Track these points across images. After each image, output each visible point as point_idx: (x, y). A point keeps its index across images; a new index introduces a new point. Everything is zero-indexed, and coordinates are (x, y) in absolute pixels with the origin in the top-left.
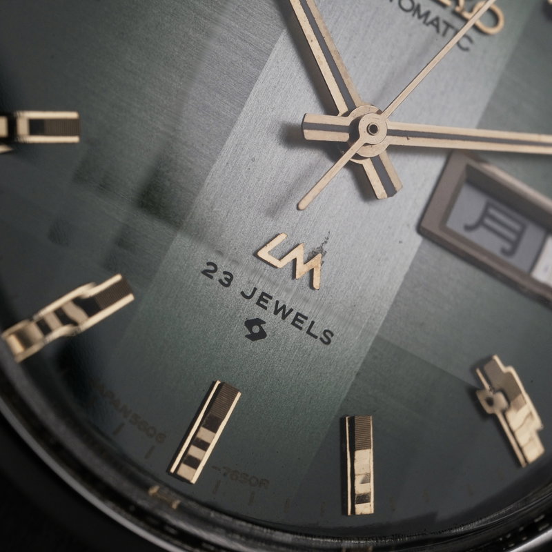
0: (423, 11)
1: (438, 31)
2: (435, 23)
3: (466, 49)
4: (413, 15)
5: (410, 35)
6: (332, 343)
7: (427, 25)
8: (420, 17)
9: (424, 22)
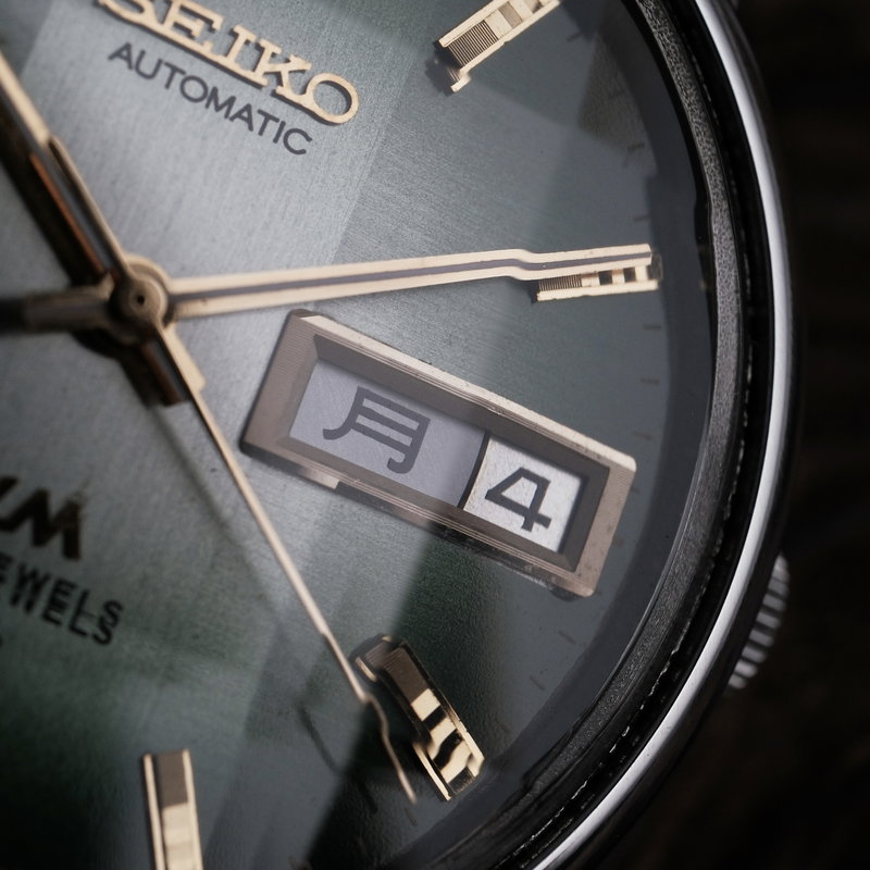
0: (222, 99)
1: (251, 128)
2: (245, 114)
3: (303, 152)
4: (207, 106)
5: (204, 138)
6: (115, 641)
7: (232, 119)
8: (218, 108)
9: (226, 116)
